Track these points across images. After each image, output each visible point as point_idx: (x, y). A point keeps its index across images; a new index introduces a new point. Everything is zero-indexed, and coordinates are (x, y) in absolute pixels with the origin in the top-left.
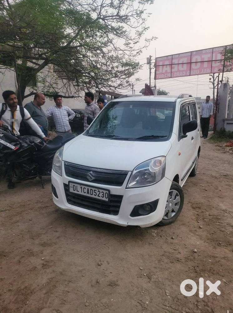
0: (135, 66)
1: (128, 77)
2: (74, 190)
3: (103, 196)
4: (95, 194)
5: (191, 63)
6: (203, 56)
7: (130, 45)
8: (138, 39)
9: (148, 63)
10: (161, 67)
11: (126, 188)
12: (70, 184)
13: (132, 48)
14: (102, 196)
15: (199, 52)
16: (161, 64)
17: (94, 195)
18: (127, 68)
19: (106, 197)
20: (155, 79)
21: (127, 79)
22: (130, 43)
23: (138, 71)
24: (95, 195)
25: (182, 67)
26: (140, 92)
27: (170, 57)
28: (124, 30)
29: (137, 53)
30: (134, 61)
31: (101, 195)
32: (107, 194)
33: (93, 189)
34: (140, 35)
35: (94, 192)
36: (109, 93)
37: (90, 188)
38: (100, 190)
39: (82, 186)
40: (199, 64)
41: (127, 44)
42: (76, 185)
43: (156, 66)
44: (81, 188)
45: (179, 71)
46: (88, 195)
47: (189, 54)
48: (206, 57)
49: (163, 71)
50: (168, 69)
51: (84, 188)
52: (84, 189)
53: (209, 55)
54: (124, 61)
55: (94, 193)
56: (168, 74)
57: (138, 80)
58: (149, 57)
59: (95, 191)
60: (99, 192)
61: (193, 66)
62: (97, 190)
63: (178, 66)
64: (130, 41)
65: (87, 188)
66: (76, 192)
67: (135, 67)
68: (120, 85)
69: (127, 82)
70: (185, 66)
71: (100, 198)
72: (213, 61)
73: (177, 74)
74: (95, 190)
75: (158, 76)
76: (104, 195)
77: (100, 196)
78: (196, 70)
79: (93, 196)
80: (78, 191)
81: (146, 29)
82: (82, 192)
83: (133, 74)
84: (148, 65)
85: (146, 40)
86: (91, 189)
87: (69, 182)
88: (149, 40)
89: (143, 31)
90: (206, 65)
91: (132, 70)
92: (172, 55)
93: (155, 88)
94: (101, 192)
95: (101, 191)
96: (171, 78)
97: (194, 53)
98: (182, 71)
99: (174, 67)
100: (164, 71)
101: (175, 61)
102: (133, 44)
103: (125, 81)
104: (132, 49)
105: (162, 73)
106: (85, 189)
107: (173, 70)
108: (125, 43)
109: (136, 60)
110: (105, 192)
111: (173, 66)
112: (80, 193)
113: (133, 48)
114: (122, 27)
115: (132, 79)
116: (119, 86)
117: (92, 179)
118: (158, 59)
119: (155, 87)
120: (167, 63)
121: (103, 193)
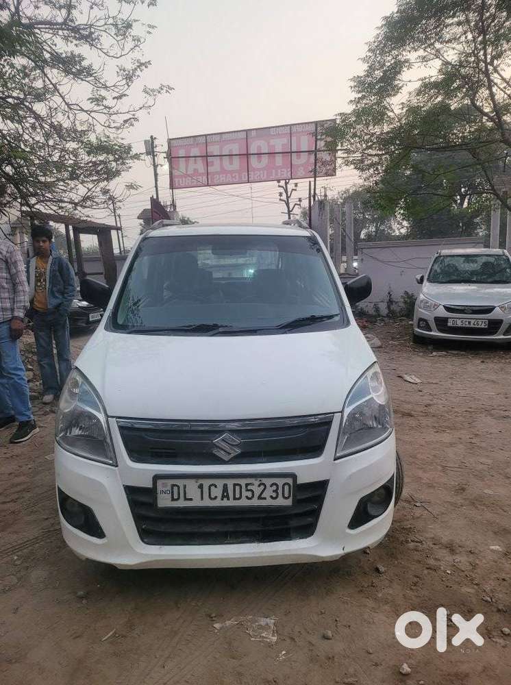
0: (123, 153)
1: (107, 179)
2: (176, 497)
3: (274, 495)
4: (249, 494)
5: (248, 155)
6: (272, 142)
7: (105, 103)
8: (126, 86)
9: (148, 153)
10: (182, 162)
11: (334, 460)
12: (160, 482)
13: (110, 108)
14: (272, 497)
15: (263, 132)
16: (182, 153)
17: (247, 497)
18: (101, 158)
19: (286, 495)
20: (172, 187)
21: (102, 184)
22: (104, 98)
23: (130, 167)
24: (250, 496)
25: (231, 163)
26: (138, 218)
27: (203, 140)
28: (85, 63)
29: (126, 121)
30: (120, 140)
31: (269, 492)
32: (286, 488)
33: (243, 482)
34: (129, 78)
35: (247, 490)
36: (59, 219)
37: (230, 483)
38: (264, 480)
39: (201, 481)
40: (265, 159)
41: (98, 100)
42: (180, 482)
43: (170, 157)
44: (201, 487)
45: (223, 171)
46: (226, 503)
47: (243, 135)
48: (279, 144)
49: (189, 169)
50: (200, 165)
51: (210, 487)
52: (213, 488)
53: (285, 140)
54: (92, 138)
55: (245, 493)
56: (200, 177)
57: (131, 187)
58: (150, 139)
59: (249, 487)
60: (262, 487)
61: (254, 161)
62: (257, 483)
63: (221, 160)
64: (103, 92)
65: (220, 483)
66: (181, 504)
67: (121, 157)
68: (86, 199)
69: (105, 192)
70: (236, 160)
71: (269, 502)
72: (295, 152)
73: (222, 179)
74: (247, 485)
75: (179, 181)
76: (280, 491)
77: (265, 499)
78: (259, 170)
79: (243, 502)
80: (191, 499)
81: (142, 64)
82: (202, 498)
83: (117, 173)
84: (149, 156)
85: (145, 91)
86: (235, 485)
87: (157, 478)
88: (153, 90)
89: (136, 69)
90: (279, 160)
91: (114, 164)
92: (206, 135)
93: (175, 209)
94: (268, 486)
95: (268, 482)
96: (208, 185)
97: (254, 133)
98: (231, 172)
99: (212, 162)
100: (190, 172)
101: (214, 149)
102: (114, 98)
103: (98, 189)
104: (111, 110)
105: (186, 175)
106: (216, 487)
107: (211, 169)
108: (91, 96)
109: (122, 139)
110: (280, 482)
111: (210, 159)
112: (197, 502)
113: (115, 110)
114: (79, 56)
115: (117, 186)
116: (83, 200)
117: (232, 455)
118: (174, 143)
119: (173, 205)
120: (195, 151)
121: (274, 488)
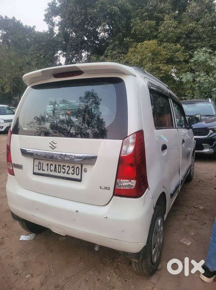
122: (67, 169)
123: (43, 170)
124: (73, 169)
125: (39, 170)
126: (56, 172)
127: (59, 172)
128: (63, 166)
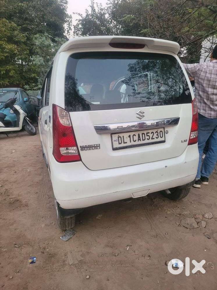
122: (151, 135)
123: (124, 143)
124: (157, 133)
125: (119, 144)
126: (141, 141)
127: (143, 140)
128: (147, 133)
